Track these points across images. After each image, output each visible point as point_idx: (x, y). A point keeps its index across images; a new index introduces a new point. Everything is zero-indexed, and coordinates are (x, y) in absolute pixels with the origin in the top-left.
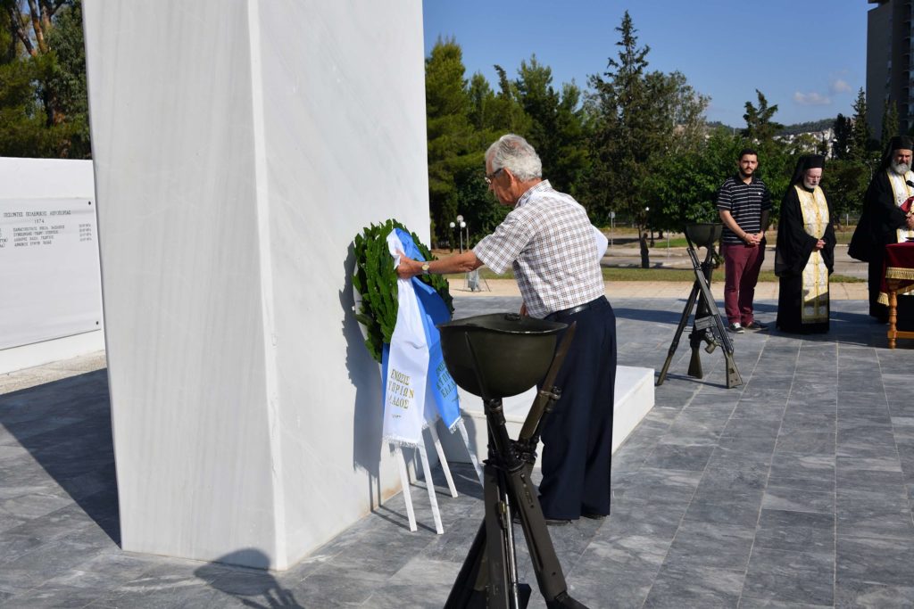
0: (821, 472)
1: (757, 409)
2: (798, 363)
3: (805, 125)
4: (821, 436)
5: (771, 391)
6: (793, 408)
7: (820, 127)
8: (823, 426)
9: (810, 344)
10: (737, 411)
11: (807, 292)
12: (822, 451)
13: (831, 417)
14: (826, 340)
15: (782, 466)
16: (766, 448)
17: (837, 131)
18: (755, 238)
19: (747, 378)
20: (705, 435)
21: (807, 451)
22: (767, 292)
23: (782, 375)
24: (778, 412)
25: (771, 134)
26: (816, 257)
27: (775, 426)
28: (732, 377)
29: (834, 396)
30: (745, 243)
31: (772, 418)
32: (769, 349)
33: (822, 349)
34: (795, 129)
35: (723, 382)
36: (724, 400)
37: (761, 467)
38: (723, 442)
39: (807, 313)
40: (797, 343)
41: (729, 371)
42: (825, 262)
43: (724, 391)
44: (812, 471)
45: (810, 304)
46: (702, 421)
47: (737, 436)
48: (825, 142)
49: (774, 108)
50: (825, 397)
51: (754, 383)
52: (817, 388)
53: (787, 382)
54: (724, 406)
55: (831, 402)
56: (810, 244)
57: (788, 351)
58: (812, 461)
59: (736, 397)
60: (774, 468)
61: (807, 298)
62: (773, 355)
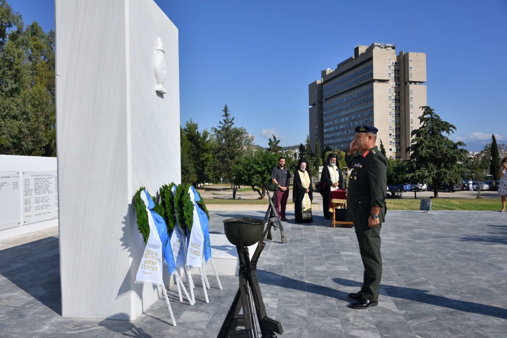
0: (322, 272)
1: (294, 250)
2: (304, 233)
3: (288, 147)
4: (319, 259)
5: (297, 244)
6: (306, 250)
7: (294, 148)
8: (318, 256)
9: (306, 227)
10: (288, 252)
11: (304, 208)
12: (321, 264)
13: (320, 252)
14: (311, 225)
15: (308, 270)
16: (301, 264)
17: (300, 150)
18: (284, 188)
19: (288, 239)
20: (279, 260)
21: (316, 265)
22: (290, 208)
23: (300, 238)
24: (302, 251)
25: (278, 150)
26: (306, 195)
27: (302, 256)
28: (283, 239)
29: (319, 245)
30: (281, 190)
31: (300, 253)
32: (292, 229)
33: (311, 228)
34: (285, 149)
35: (280, 241)
36: (282, 248)
37: (302, 271)
38: (286, 263)
39: (304, 216)
40: (301, 226)
41: (282, 237)
42: (310, 197)
43: (281, 244)
44: (319, 272)
45: (305, 212)
46: (276, 255)
47: (290, 260)
48: (296, 154)
49: (279, 141)
50: (316, 245)
51: (291, 241)
52: (313, 242)
53: (302, 240)
54: (282, 250)
55: (319, 247)
56: (304, 190)
57: (299, 229)
58: (318, 268)
59: (286, 246)
60: (306, 271)
61: (305, 210)
62: (294, 231)
